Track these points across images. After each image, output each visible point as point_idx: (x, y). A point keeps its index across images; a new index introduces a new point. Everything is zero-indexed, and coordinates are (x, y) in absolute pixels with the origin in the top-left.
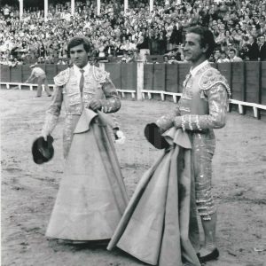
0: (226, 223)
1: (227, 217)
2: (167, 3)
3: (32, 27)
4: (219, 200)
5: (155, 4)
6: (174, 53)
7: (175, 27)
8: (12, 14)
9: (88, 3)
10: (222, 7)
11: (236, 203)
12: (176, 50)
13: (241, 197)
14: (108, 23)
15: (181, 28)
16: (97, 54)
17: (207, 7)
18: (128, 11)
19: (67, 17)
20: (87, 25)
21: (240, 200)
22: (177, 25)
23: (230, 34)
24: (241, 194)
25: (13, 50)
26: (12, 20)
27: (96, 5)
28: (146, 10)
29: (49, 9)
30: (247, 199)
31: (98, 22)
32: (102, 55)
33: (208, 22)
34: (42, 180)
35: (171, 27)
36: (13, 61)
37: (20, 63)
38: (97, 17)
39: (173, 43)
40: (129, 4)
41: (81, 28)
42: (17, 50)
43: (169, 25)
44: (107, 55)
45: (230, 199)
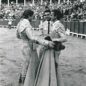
0: (74, 82)
1: (74, 79)
2: (64, 1)
3: (20, 8)
4: (73, 72)
5: (60, 2)
6: (65, 18)
7: (66, 9)
8: (14, 4)
9: (38, 1)
10: (83, 3)
11: (79, 73)
12: (66, 17)
13: (81, 71)
14: (44, 8)
15: (68, 10)
16: (40, 18)
17: (77, 3)
18: (51, 4)
19: (31, 5)
20: (38, 8)
21: (80, 72)
22: (67, 9)
23: (84, 12)
24: (81, 70)
25: (13, 16)
26: (14, 6)
27: (41, 2)
28: (57, 4)
29: (26, 3)
30: (83, 72)
31: (41, 7)
32: (42, 18)
33: (78, 8)
34: (12, 61)
35: (65, 9)
36: (13, 19)
37: (15, 20)
38: (41, 5)
39: (65, 15)
40: (52, 1)
41: (36, 9)
42: (15, 16)
43: (64, 9)
44: (43, 18)
45: (77, 72)
